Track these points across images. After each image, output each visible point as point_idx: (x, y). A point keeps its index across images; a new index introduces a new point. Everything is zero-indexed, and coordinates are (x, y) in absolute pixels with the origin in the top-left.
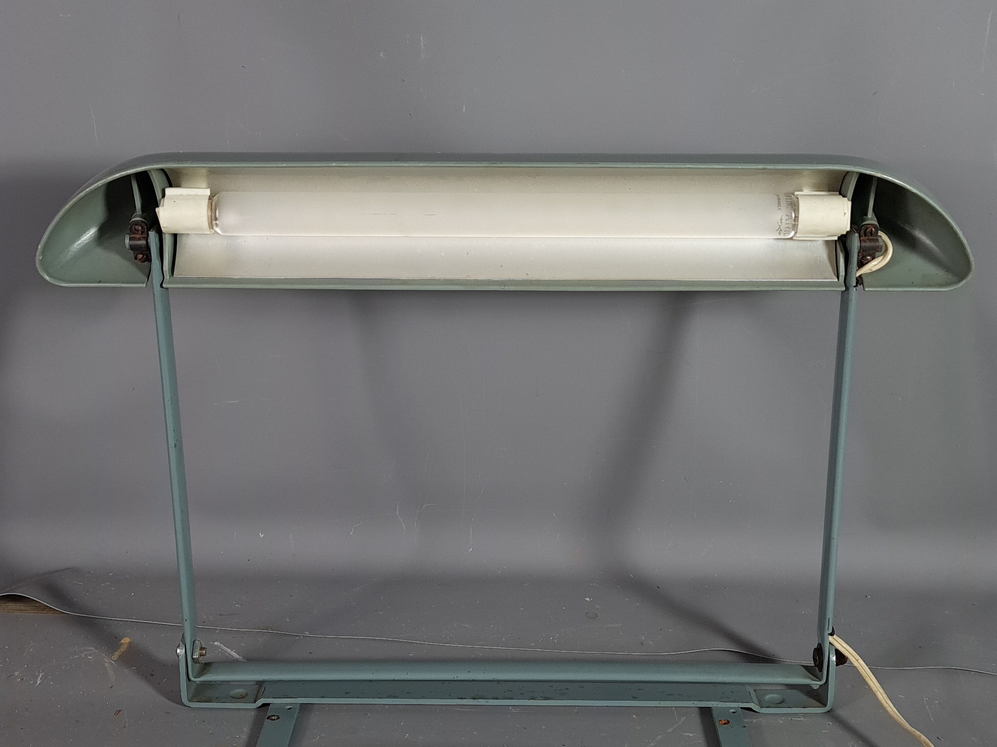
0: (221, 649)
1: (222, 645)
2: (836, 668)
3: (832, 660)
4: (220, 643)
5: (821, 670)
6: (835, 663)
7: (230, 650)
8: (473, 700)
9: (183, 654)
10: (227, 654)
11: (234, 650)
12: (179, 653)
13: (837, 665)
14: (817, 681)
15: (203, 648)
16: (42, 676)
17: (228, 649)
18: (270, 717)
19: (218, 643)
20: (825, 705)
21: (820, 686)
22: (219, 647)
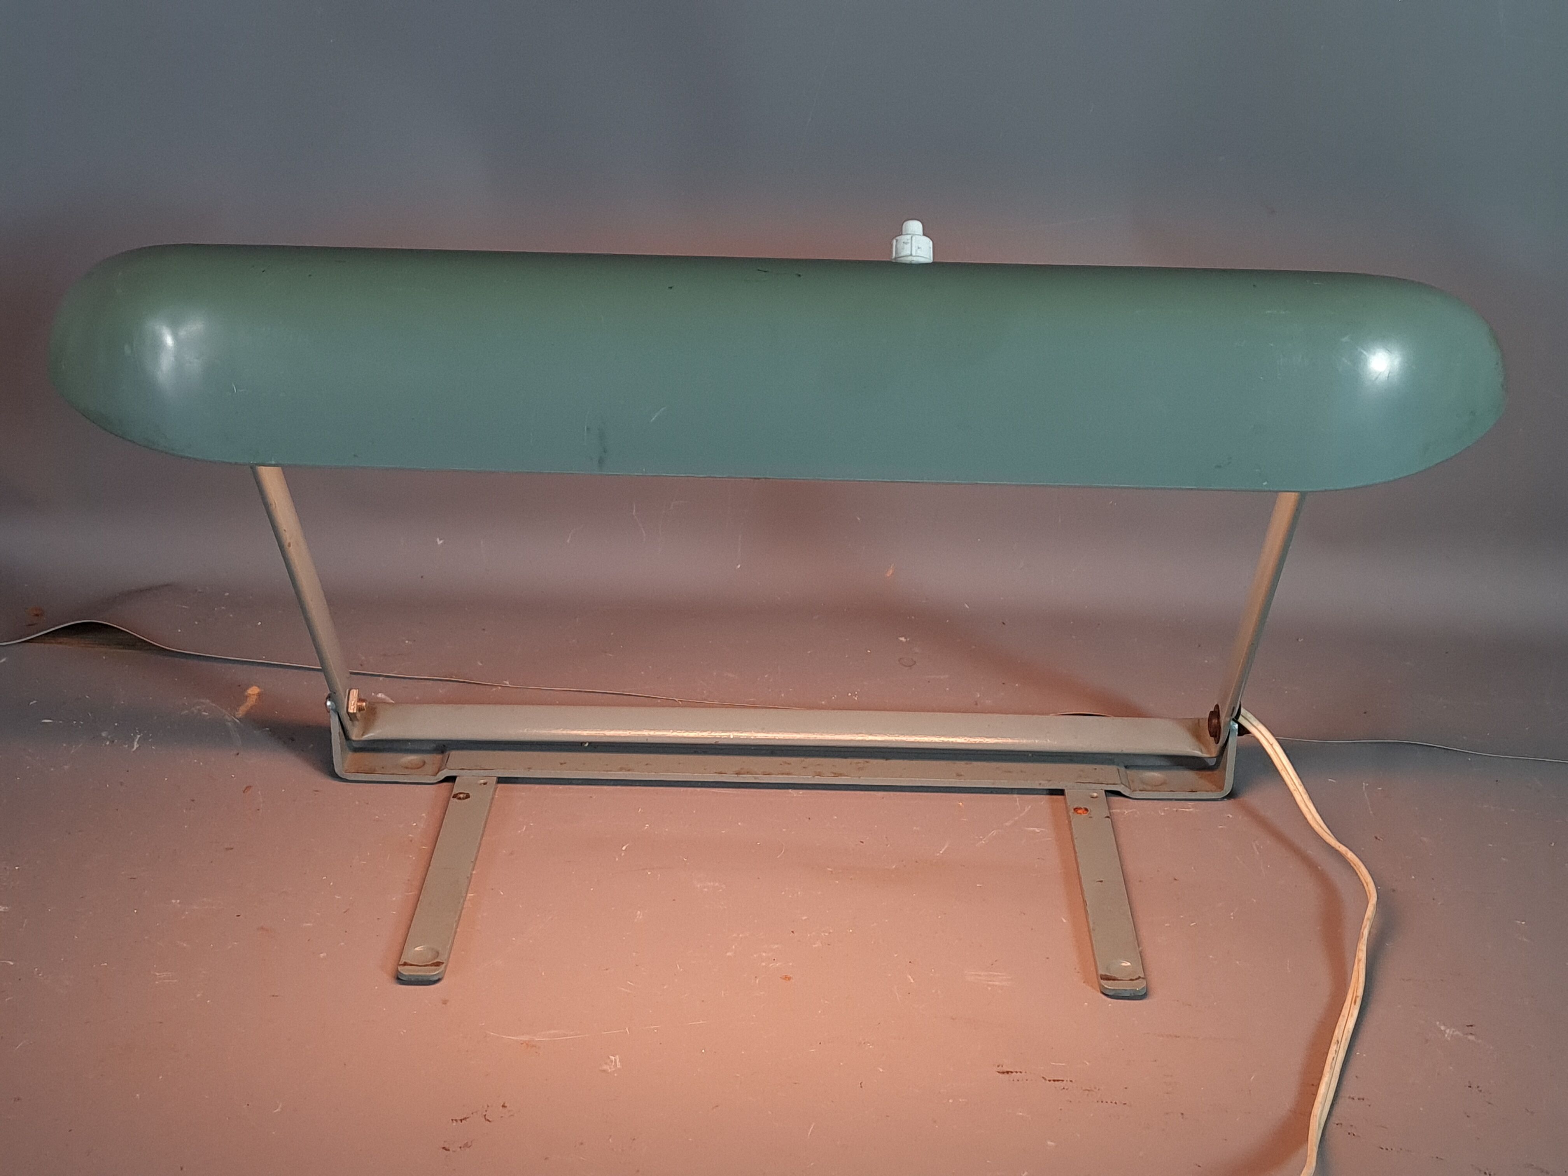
3: (1233, 728)
13: (1239, 735)
15: (361, 699)
16: (140, 737)
18: (457, 794)
19: (383, 695)
20: (1221, 789)
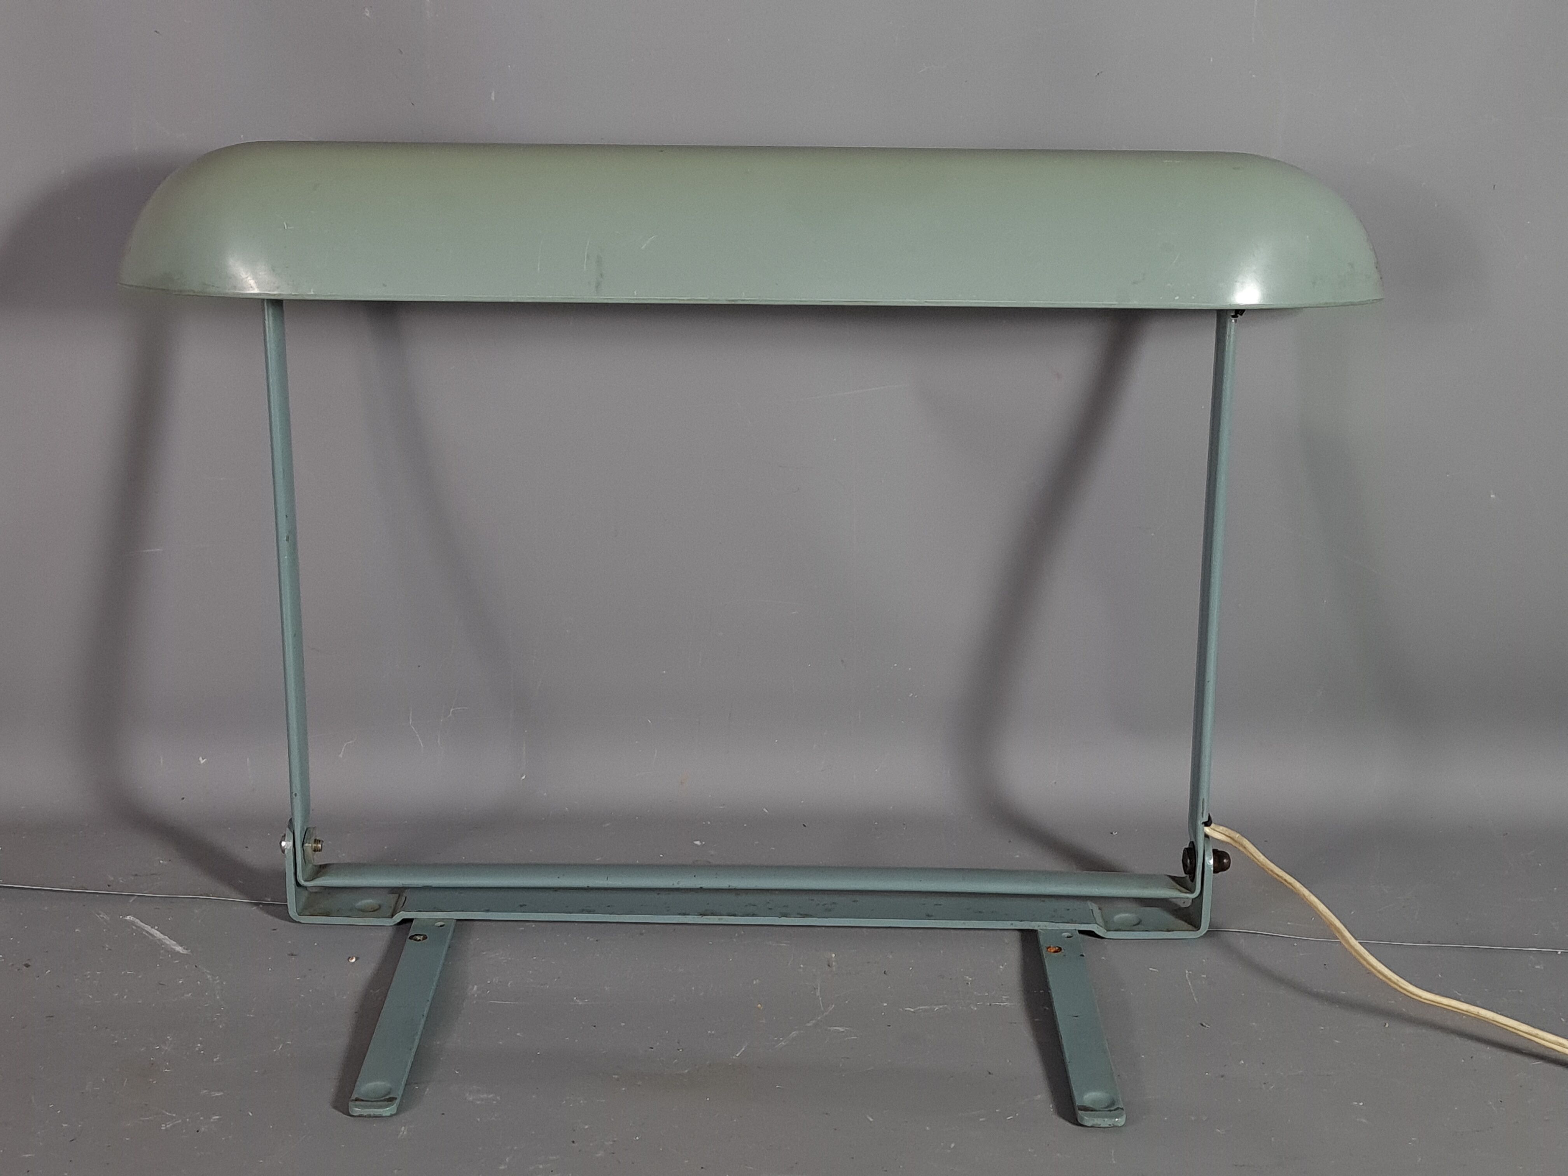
0: (136, 926)
1: (137, 920)
2: (1214, 875)
3: (1208, 864)
4: (134, 917)
5: (1193, 879)
6: (1212, 869)
7: (149, 927)
8: (701, 916)
9: (290, 847)
10: (144, 933)
11: (156, 928)
12: (284, 846)
13: (1215, 871)
14: (1186, 893)
15: (318, 840)
17: (146, 926)
18: (413, 936)
19: (132, 918)
20: (1197, 927)
21: (1193, 899)
22: (133, 923)
